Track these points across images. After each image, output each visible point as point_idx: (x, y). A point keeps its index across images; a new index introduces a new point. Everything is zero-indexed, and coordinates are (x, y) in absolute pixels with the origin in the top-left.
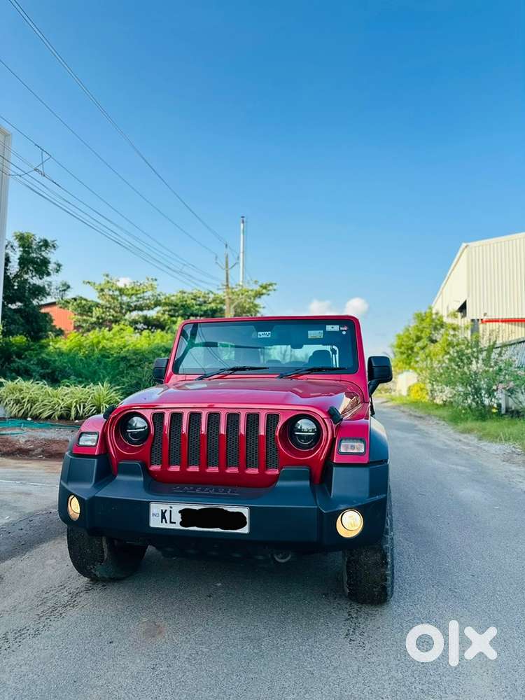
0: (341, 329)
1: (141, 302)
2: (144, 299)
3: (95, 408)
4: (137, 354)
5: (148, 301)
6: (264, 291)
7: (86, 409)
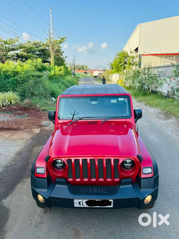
0: (125, 99)
1: (14, 47)
2: (15, 46)
3: (9, 102)
4: (21, 78)
5: (17, 47)
6: (62, 41)
7: (6, 103)
